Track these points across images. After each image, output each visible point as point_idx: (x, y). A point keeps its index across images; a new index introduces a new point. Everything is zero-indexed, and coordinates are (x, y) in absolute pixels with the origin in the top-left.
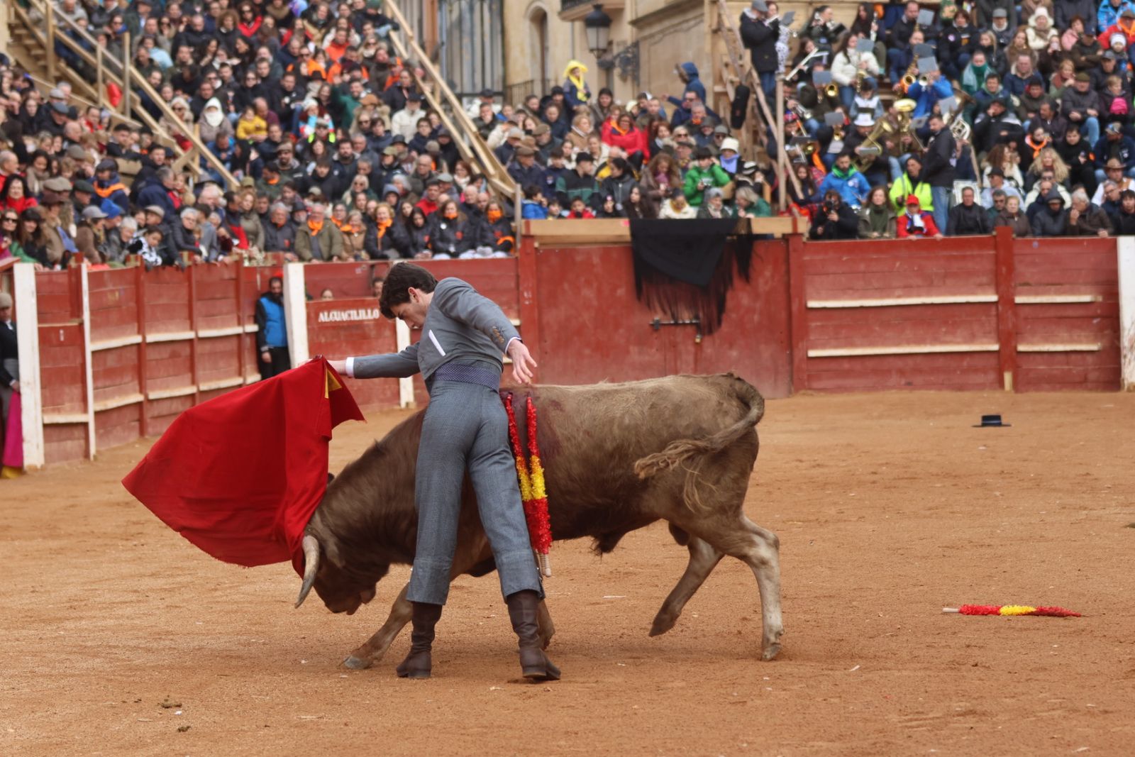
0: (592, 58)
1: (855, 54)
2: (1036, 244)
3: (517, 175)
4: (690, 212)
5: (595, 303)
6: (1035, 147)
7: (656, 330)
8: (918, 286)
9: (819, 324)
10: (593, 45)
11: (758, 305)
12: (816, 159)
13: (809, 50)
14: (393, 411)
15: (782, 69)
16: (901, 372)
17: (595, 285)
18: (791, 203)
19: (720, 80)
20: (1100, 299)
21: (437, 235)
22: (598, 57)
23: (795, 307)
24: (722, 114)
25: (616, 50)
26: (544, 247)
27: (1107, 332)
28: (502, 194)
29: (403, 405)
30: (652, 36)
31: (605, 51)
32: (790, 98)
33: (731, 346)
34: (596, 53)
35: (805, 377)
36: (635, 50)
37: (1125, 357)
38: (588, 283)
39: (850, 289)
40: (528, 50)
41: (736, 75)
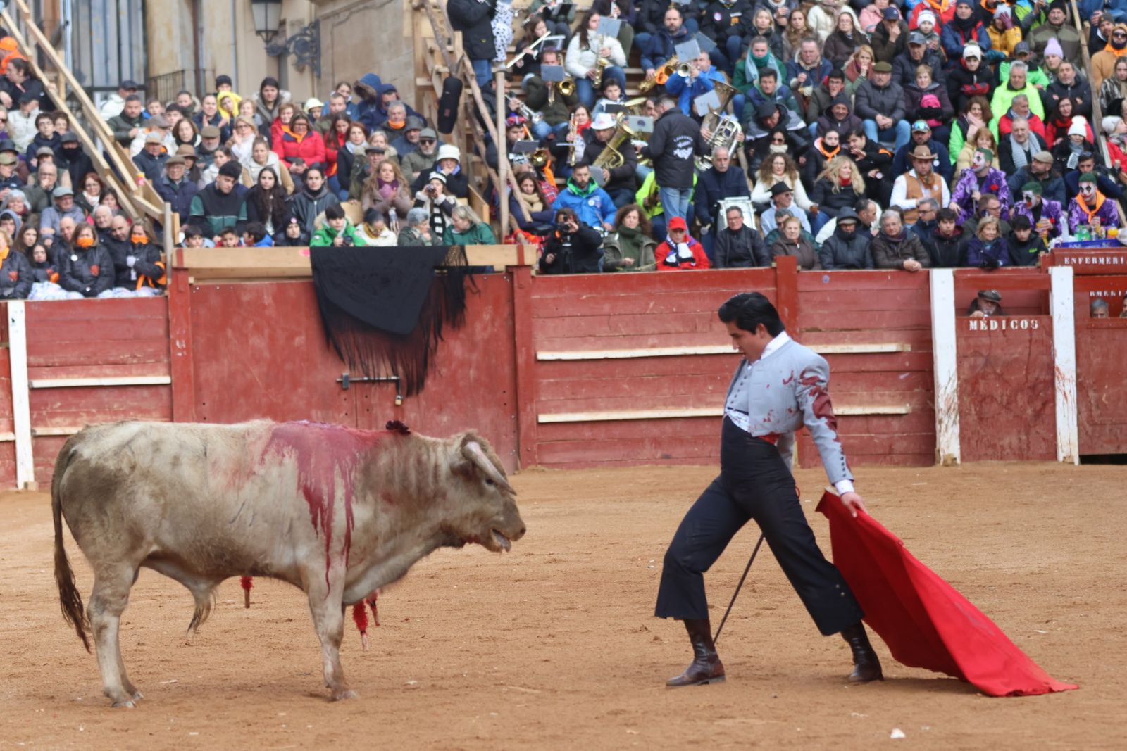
0: (260, 43)
1: (596, 38)
2: (826, 278)
3: (167, 191)
4: (388, 239)
5: (267, 354)
6: (827, 154)
7: (345, 389)
8: (678, 333)
9: (552, 380)
10: (261, 25)
11: (474, 357)
12: (548, 173)
13: (539, 32)
14: (8, 493)
15: (501, 56)
16: (657, 442)
17: (267, 331)
18: (517, 228)
19: (424, 70)
20: (908, 348)
21: (68, 270)
22: (267, 41)
23: (521, 360)
24: (426, 115)
25: (290, 32)
26: (201, 283)
27: (916, 390)
28: (147, 215)
29: (21, 486)
30: (336, 14)
31: (275, 33)
32: (511, 95)
33: (441, 409)
34: (264, 34)
35: (535, 449)
36: (314, 31)
37: (941, 422)
38: (258, 329)
39: (591, 336)
40: (176, 32)
41: (445, 65)
